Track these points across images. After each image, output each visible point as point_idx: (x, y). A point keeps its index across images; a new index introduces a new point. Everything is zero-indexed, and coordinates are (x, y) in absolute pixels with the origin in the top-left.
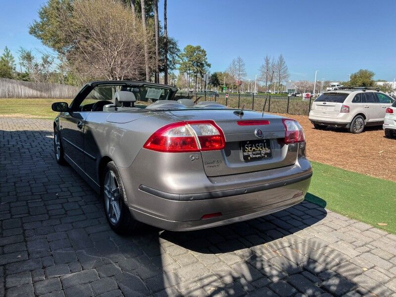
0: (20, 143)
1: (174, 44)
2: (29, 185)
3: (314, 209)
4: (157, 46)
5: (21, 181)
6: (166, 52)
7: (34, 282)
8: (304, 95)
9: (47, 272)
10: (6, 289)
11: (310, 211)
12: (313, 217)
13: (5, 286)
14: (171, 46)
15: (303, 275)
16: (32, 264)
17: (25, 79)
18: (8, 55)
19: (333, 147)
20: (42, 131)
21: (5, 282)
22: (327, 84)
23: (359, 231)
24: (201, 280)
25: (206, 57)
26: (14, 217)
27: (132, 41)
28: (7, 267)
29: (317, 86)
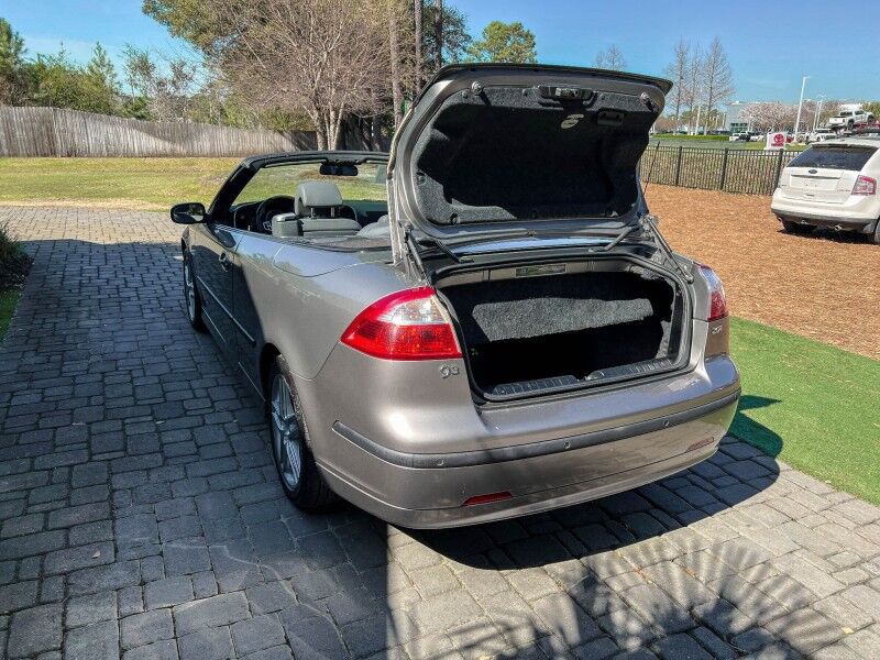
0: (121, 276)
1: (458, 23)
2: (131, 382)
3: (750, 459)
4: (418, 31)
5: (117, 369)
6: (440, 44)
7: (122, 617)
8: (771, 137)
9: (149, 594)
10: (66, 631)
11: (738, 465)
12: (742, 482)
13: (63, 624)
14: (451, 28)
15: (694, 637)
16: (120, 574)
17: (139, 114)
18: (101, 64)
19: (824, 284)
20: (167, 244)
21: (64, 615)
22: (831, 109)
23: (852, 525)
24: (462, 632)
25: (534, 50)
26: (95, 458)
27: (360, 26)
28: (72, 580)
29: (804, 112)
